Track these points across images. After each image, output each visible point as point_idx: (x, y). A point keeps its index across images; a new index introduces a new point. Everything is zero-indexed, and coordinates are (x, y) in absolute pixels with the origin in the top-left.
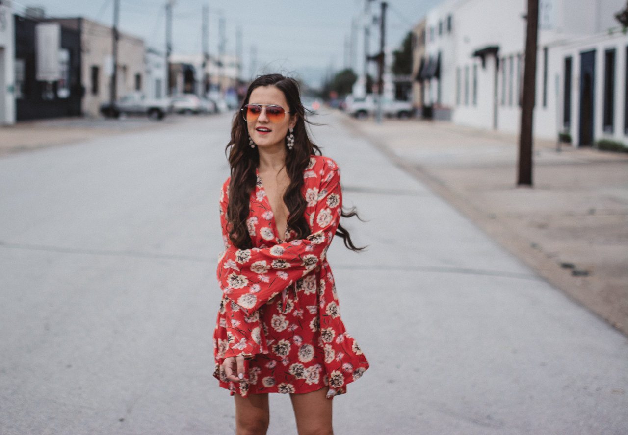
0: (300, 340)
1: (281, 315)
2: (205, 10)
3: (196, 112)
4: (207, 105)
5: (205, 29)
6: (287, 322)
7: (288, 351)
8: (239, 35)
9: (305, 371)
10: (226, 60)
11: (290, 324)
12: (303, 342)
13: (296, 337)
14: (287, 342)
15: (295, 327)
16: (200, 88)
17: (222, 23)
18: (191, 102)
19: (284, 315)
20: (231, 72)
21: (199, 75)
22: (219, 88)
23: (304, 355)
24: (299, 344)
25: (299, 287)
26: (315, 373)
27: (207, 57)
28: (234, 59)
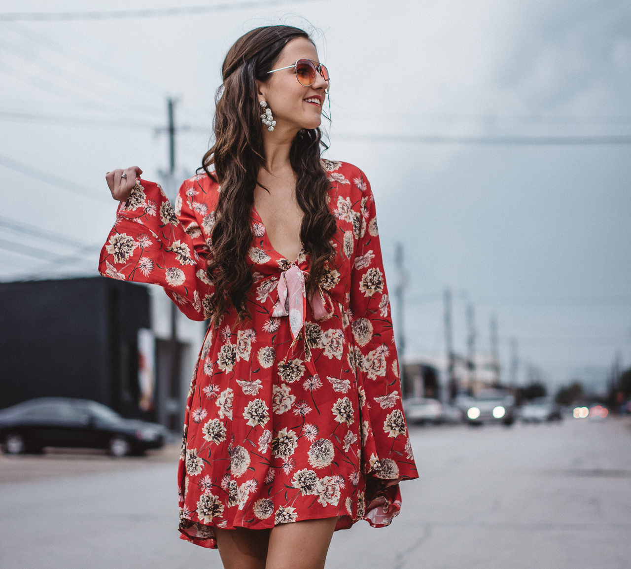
0: (314, 431)
1: (283, 385)
2: (447, 296)
3: (439, 422)
4: (453, 414)
5: (447, 319)
6: (293, 398)
7: (293, 447)
8: (494, 325)
9: (318, 482)
10: (479, 360)
11: (297, 402)
12: (318, 437)
13: (308, 427)
14: (292, 433)
15: (308, 410)
16: (445, 394)
17: (470, 312)
18: (432, 409)
19: (288, 385)
20: (485, 375)
21: (444, 379)
22: (470, 393)
23: (317, 456)
24: (312, 438)
25: (314, 341)
26: (334, 489)
27: (453, 358)
28: (489, 359)
